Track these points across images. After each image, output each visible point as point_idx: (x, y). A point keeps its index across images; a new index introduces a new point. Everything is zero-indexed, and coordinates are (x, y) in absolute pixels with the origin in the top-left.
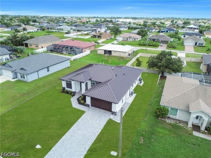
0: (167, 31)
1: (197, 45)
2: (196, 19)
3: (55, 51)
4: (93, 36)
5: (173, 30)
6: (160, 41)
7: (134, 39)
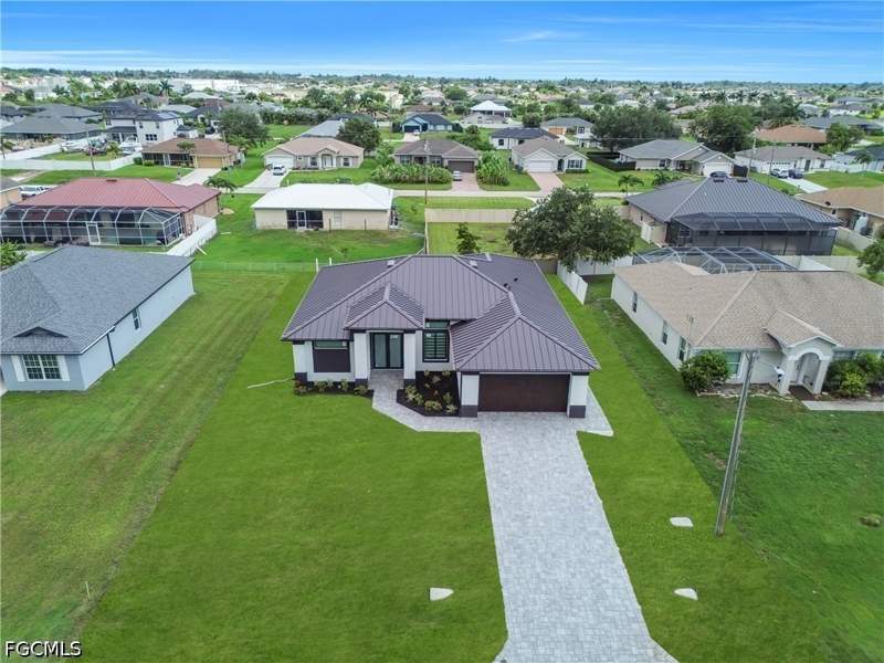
0: (425, 127)
1: (565, 167)
2: (472, 81)
3: (33, 237)
4: (147, 156)
5: (446, 124)
6: (446, 163)
7: (342, 161)
